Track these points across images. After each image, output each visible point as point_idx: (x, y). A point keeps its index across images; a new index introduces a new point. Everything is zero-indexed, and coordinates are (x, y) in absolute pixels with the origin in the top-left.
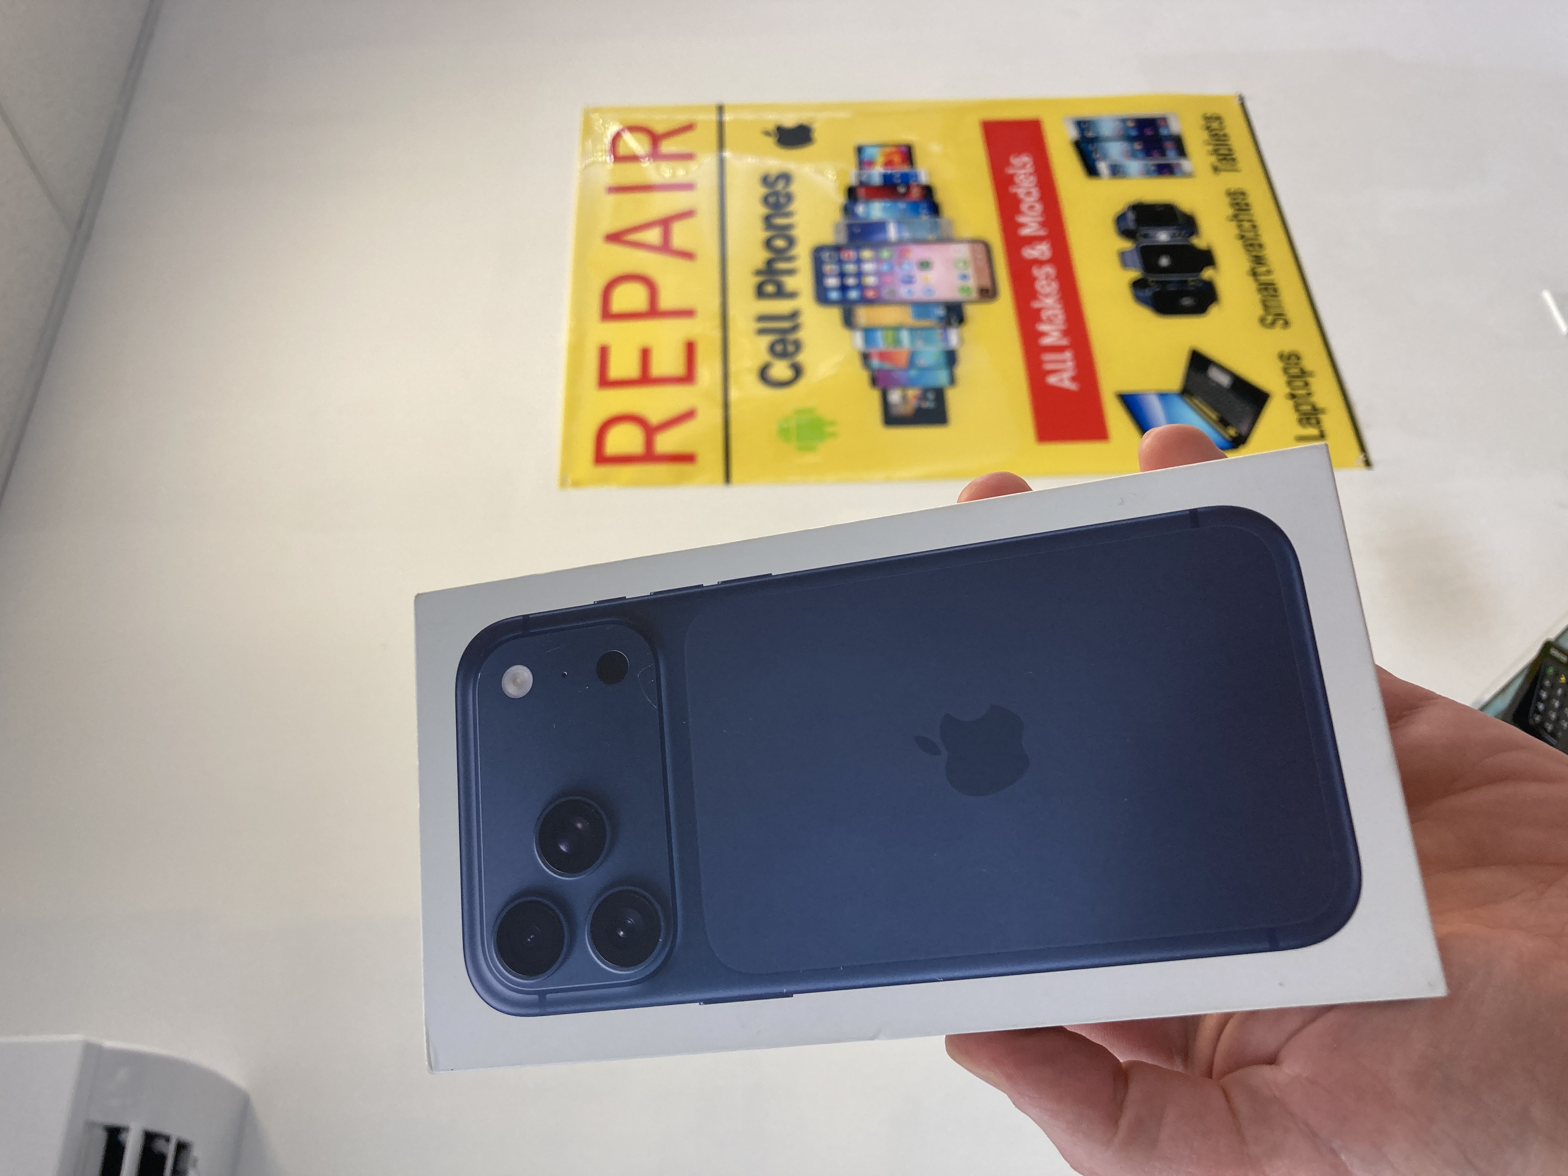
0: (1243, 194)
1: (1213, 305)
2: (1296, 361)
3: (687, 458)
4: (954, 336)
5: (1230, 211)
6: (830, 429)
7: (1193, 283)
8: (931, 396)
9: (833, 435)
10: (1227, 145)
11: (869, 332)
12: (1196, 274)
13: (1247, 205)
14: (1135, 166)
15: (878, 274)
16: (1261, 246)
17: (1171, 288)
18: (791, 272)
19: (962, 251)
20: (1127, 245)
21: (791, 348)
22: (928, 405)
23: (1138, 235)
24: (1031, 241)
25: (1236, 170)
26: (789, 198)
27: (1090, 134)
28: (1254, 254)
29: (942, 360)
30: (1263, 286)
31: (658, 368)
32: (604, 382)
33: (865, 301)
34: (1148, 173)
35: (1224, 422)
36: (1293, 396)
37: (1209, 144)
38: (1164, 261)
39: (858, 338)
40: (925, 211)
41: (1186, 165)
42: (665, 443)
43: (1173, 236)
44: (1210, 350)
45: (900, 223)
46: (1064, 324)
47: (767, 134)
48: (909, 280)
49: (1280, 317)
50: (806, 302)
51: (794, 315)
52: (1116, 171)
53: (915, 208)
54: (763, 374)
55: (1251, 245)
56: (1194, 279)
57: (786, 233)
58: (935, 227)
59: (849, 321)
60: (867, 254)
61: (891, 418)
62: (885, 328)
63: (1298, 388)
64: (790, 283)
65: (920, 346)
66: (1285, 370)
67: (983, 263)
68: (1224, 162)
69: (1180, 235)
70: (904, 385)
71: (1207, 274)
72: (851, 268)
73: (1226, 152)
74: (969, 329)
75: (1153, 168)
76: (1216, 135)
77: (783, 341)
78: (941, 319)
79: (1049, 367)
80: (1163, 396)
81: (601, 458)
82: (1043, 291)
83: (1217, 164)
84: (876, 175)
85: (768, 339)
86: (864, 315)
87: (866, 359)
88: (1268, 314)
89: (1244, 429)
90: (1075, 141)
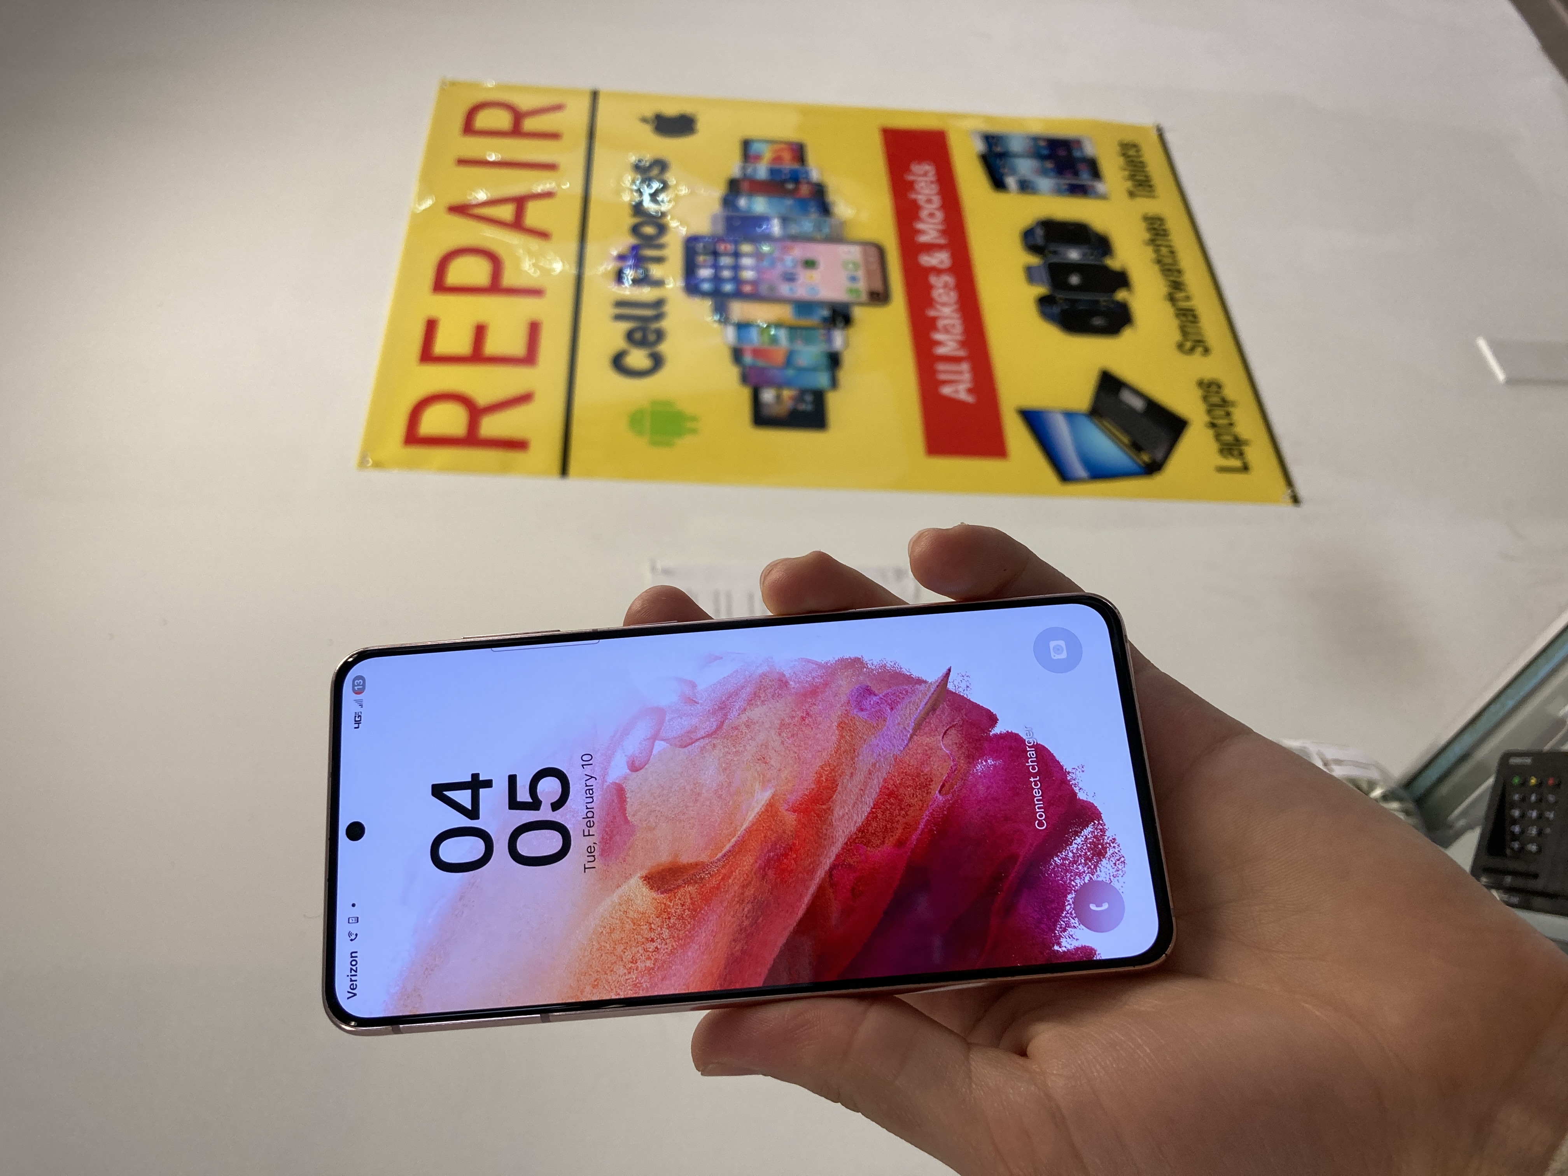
0: (1159, 220)
1: (1127, 327)
2: (1217, 390)
3: (517, 445)
4: (838, 338)
5: (1147, 236)
6: (689, 425)
7: (1105, 304)
8: (809, 398)
9: (694, 431)
10: (1144, 172)
12: (1108, 294)
13: (1165, 230)
14: (1045, 183)
15: (757, 269)
16: (1179, 272)
17: (1081, 306)
18: (659, 260)
19: (853, 253)
20: (1034, 260)
21: (652, 337)
22: (805, 406)
23: (1046, 251)
24: (929, 248)
25: (1154, 197)
26: (663, 185)
27: (999, 149)
28: (1172, 278)
29: (824, 361)
30: (1182, 312)
31: (493, 347)
32: (428, 356)
33: (739, 295)
34: (1059, 191)
35: (1136, 447)
36: (1213, 425)
37: (1125, 170)
38: (1074, 280)
39: (730, 333)
40: (813, 210)
41: (1100, 187)
42: (493, 426)
43: (1084, 255)
44: (1123, 372)
45: (784, 219)
46: (962, 335)
47: (644, 120)
48: (791, 278)
49: (1199, 344)
50: (673, 291)
51: (659, 303)
52: (1025, 187)
53: (803, 205)
54: (618, 362)
55: (1169, 270)
56: (1107, 299)
57: (657, 220)
58: (823, 226)
59: (721, 315)
60: (746, 248)
61: (762, 419)
62: (760, 325)
63: (1219, 418)
64: (658, 271)
65: (799, 346)
66: (1205, 398)
67: (875, 267)
68: (1140, 188)
69: (1092, 255)
70: (779, 385)
71: (1121, 295)
72: (727, 260)
73: (1143, 178)
74: (856, 332)
75: (1066, 187)
76: (1132, 162)
78: (825, 320)
79: (942, 377)
80: (1070, 415)
81: (413, 438)
82: (940, 300)
84: (762, 171)
85: (625, 326)
86: (739, 310)
87: (737, 354)
88: (1187, 340)
89: (1159, 455)
90: (981, 154)
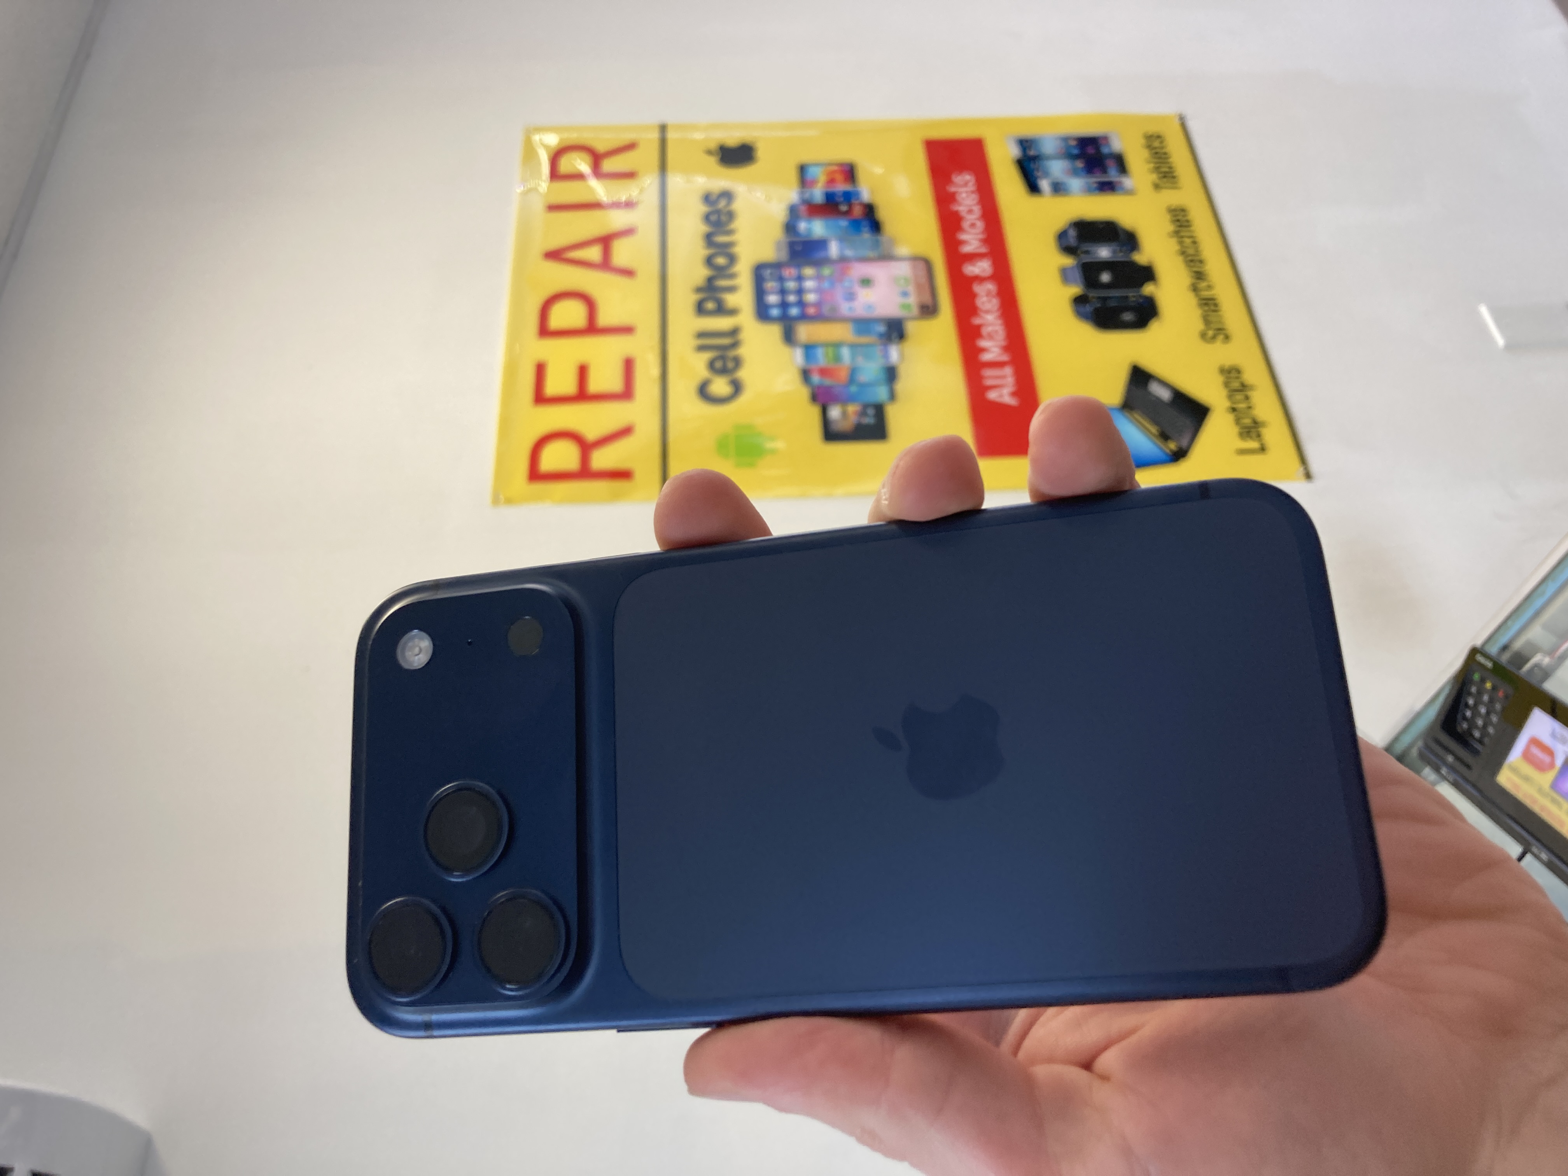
0: (1184, 210)
1: (1153, 320)
2: (1237, 375)
3: (622, 475)
4: (894, 353)
5: (1171, 228)
7: (1134, 299)
8: (871, 411)
10: (1169, 163)
11: (809, 349)
12: (1135, 289)
13: (1188, 221)
14: (1076, 183)
15: (819, 290)
16: (1201, 262)
17: (1112, 304)
18: (732, 289)
19: (903, 269)
20: (1068, 261)
21: (730, 365)
22: (869, 420)
23: (1079, 252)
24: (972, 257)
25: (1177, 188)
26: (731, 216)
27: (1032, 153)
28: (1195, 269)
29: (882, 376)
30: (1204, 302)
31: (595, 385)
32: (540, 398)
33: (804, 317)
34: (1089, 190)
35: (1165, 436)
36: (1234, 410)
37: (1149, 162)
38: (1105, 277)
39: (798, 355)
40: (866, 229)
41: (1127, 182)
42: (601, 459)
43: (1114, 252)
44: (1152, 364)
45: (841, 243)
46: (1004, 340)
47: (709, 152)
48: (851, 296)
49: (1221, 331)
50: (746, 319)
51: (734, 332)
52: (1058, 188)
53: (856, 225)
54: (703, 392)
55: (1192, 261)
56: (1135, 294)
57: (729, 250)
58: (876, 245)
59: (789, 337)
60: (808, 271)
61: (831, 434)
62: (826, 345)
63: (1239, 402)
64: (731, 300)
65: (860, 361)
66: (1226, 384)
67: (924, 280)
68: (1165, 180)
69: (1121, 251)
70: (843, 400)
71: (1148, 289)
72: (791, 285)
73: (1167, 170)
74: (909, 346)
75: (1095, 185)
76: (1156, 153)
77: (723, 358)
78: (881, 336)
79: (989, 382)
81: (535, 475)
82: (983, 308)
83: (1157, 181)
84: (818, 194)
85: (707, 356)
86: (804, 332)
87: (806, 374)
88: (1209, 329)
89: (1185, 441)
90: (1016, 159)
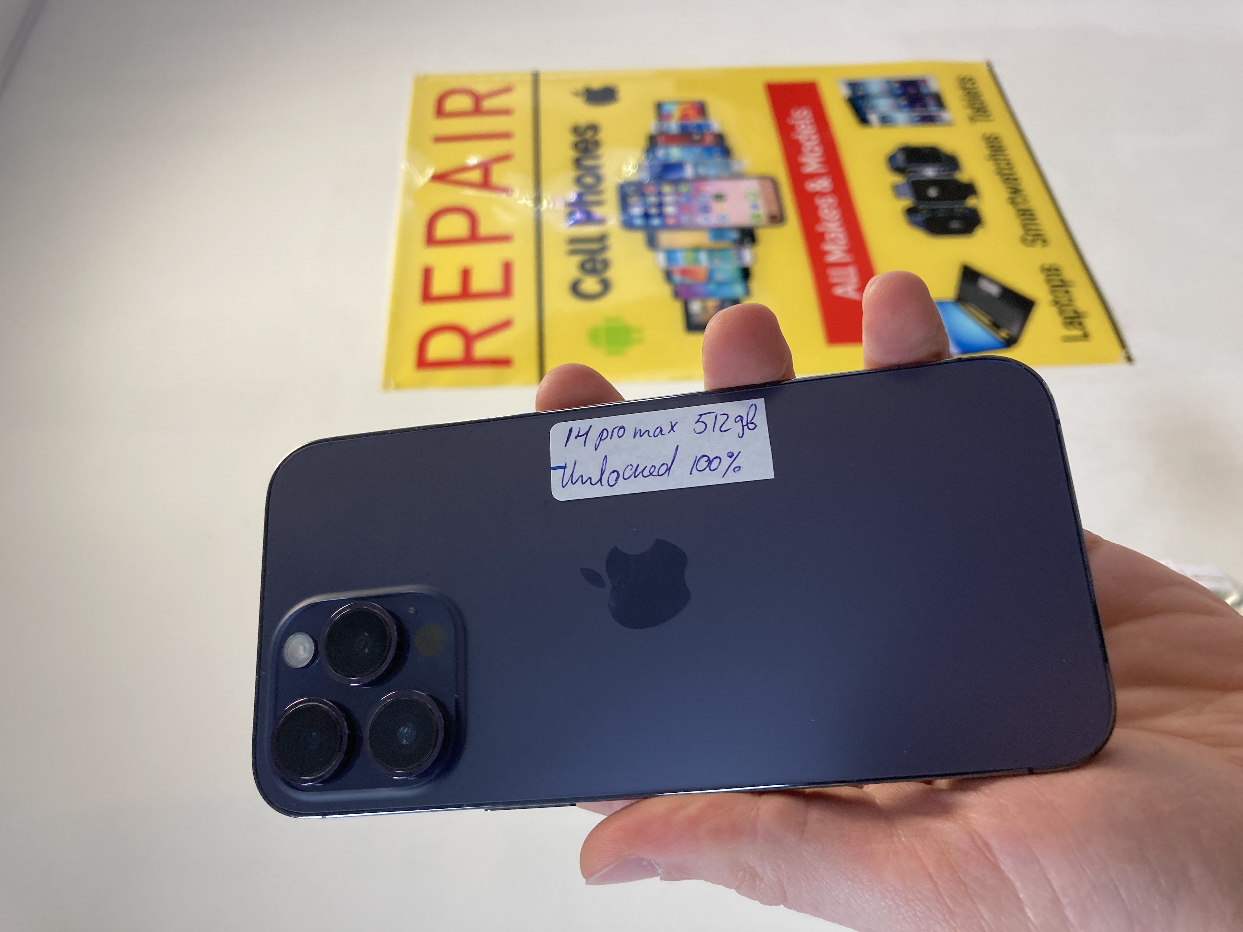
0: (996, 138)
1: (978, 226)
2: (1057, 273)
4: (748, 255)
5: (987, 152)
7: (959, 210)
10: (980, 100)
11: (670, 254)
12: (960, 202)
13: (1000, 147)
14: (901, 117)
15: (678, 204)
16: (1016, 179)
17: (940, 214)
18: (599, 203)
19: (751, 186)
20: (898, 179)
21: (599, 266)
23: (908, 172)
24: (813, 176)
25: (990, 120)
26: (597, 144)
27: (860, 93)
28: (1011, 185)
29: (737, 274)
30: (1022, 212)
31: (477, 284)
32: (427, 296)
33: (665, 226)
34: (913, 122)
35: (996, 325)
36: (1056, 303)
37: (964, 100)
38: (933, 193)
39: (661, 259)
40: (718, 154)
41: (945, 115)
42: (483, 349)
43: (939, 171)
44: (980, 264)
45: (696, 165)
46: (847, 244)
47: (576, 94)
48: (706, 209)
49: (1039, 237)
50: (613, 227)
51: (602, 238)
52: (885, 121)
53: (708, 150)
54: (575, 289)
55: (1008, 179)
56: (959, 206)
57: (595, 172)
58: (727, 166)
59: (652, 243)
60: (667, 189)
61: (691, 325)
62: (685, 250)
63: (1061, 296)
64: (598, 212)
65: (717, 264)
66: (1048, 281)
67: (772, 196)
68: (978, 114)
69: (944, 171)
70: (704, 296)
71: (971, 202)
72: (653, 199)
73: (980, 106)
74: (760, 249)
75: (918, 118)
76: (970, 93)
78: (736, 241)
79: (834, 280)
81: (423, 363)
82: (826, 218)
83: (972, 115)
84: (673, 126)
85: (578, 259)
86: (666, 238)
87: (668, 275)
88: (1029, 235)
89: (1015, 330)
90: (847, 98)
